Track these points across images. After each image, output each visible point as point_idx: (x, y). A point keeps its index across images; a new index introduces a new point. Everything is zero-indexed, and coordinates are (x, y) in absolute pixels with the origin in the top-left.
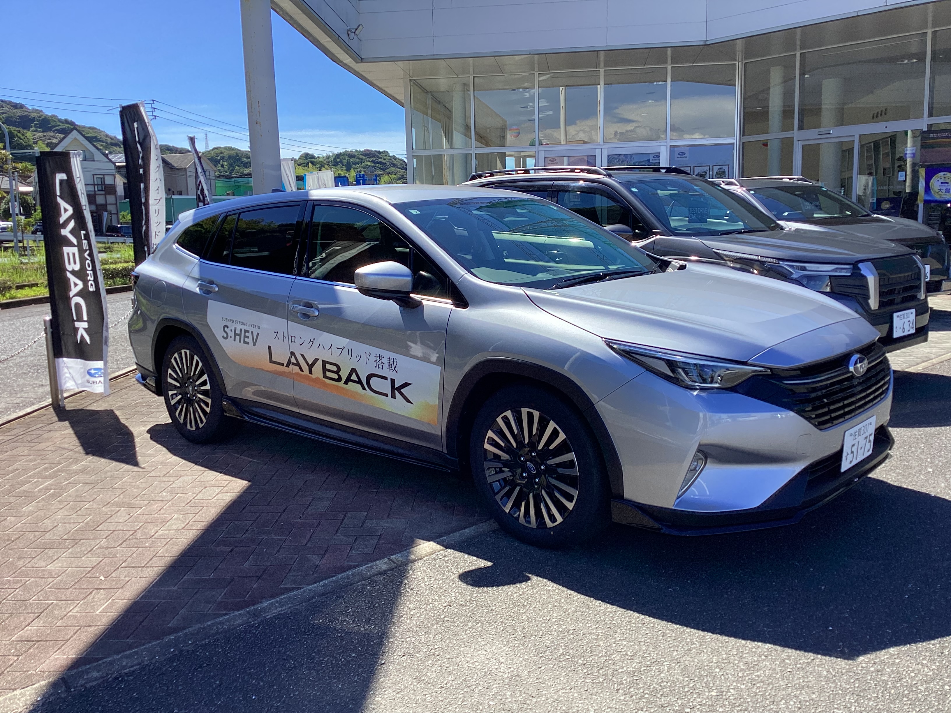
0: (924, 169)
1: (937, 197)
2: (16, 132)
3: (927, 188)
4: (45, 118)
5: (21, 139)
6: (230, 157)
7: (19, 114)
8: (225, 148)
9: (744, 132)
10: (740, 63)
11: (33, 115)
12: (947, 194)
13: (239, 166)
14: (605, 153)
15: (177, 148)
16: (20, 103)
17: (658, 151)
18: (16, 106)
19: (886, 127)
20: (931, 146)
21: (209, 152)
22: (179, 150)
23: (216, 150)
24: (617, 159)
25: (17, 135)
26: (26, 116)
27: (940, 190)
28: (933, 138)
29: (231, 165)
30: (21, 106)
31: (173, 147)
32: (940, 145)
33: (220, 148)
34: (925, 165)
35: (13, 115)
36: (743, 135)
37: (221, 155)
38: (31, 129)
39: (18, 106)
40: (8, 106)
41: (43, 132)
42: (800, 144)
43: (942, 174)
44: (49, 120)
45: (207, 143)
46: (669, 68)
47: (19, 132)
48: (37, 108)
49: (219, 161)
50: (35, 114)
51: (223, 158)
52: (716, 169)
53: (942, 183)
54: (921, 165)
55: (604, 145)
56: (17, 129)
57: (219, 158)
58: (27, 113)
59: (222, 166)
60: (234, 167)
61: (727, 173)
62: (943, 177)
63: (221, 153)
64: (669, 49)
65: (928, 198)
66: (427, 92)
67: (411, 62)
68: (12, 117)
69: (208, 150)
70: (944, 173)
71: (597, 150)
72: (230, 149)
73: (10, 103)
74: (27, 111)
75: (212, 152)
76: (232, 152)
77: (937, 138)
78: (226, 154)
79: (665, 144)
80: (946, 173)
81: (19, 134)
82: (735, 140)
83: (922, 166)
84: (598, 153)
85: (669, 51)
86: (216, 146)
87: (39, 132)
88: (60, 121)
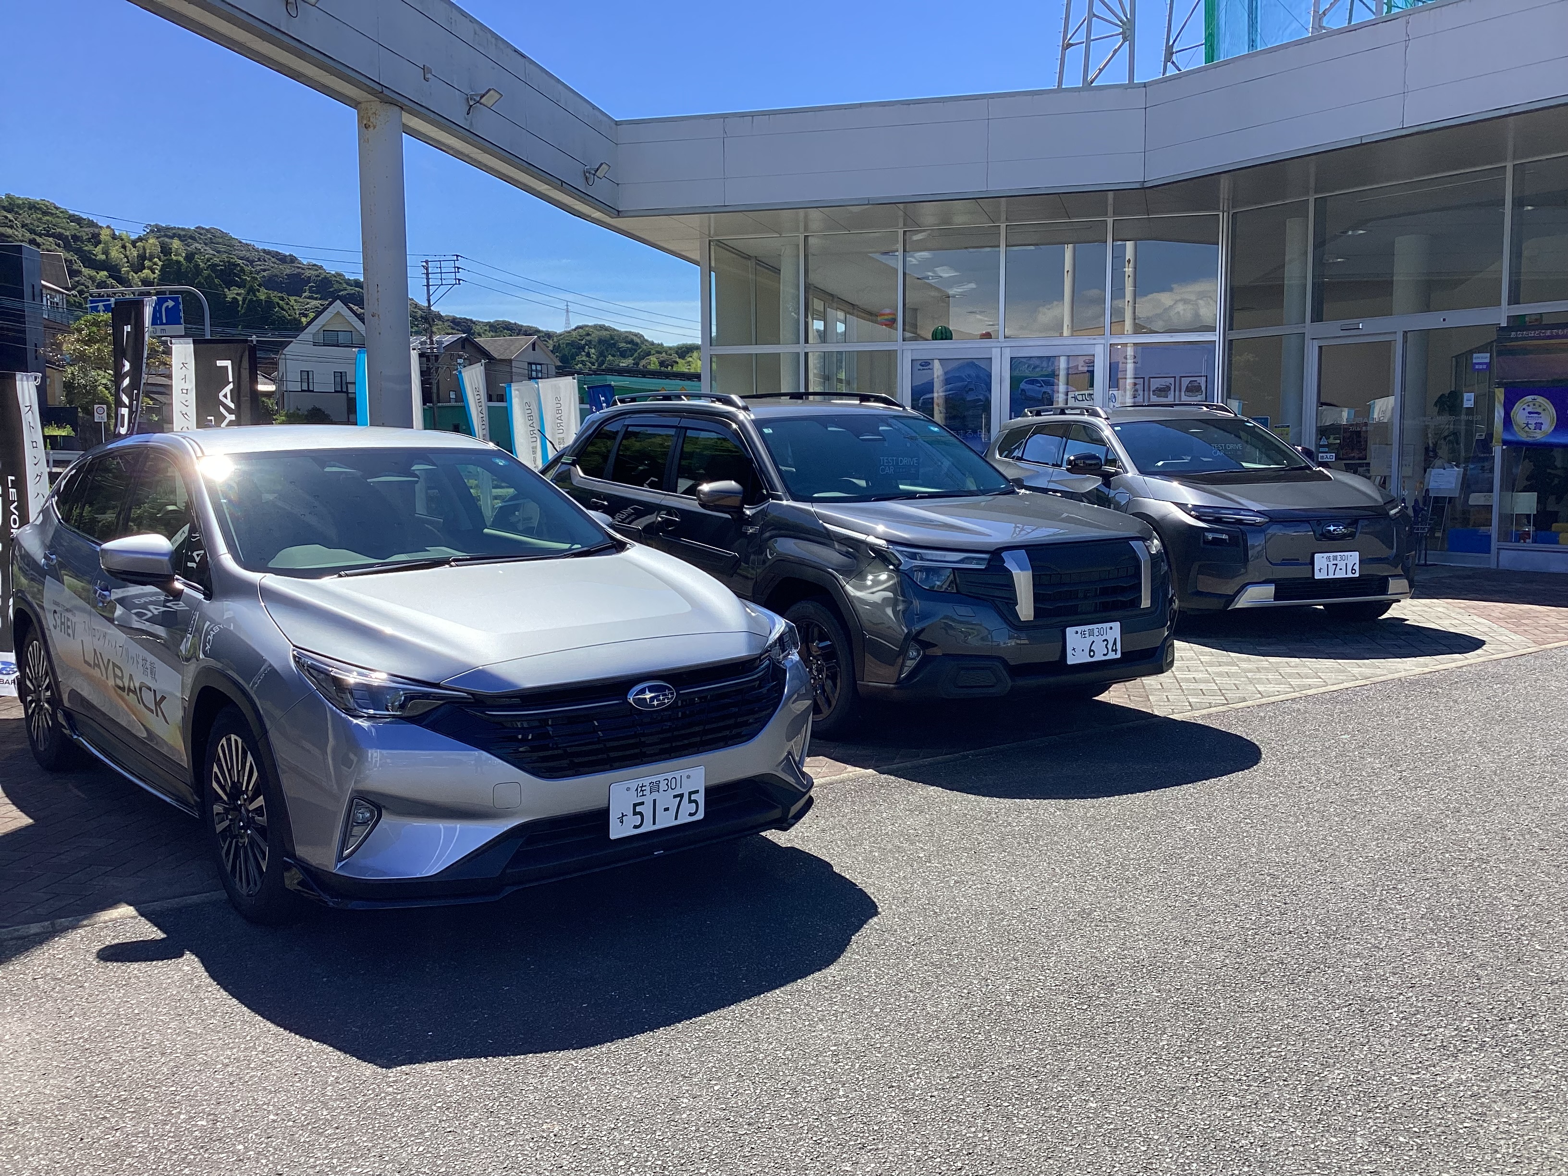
0: (1502, 390)
1: (1523, 437)
2: (277, 300)
3: (1508, 422)
4: (325, 278)
5: (283, 309)
6: (601, 341)
7: (288, 271)
8: (595, 327)
9: (1230, 324)
10: (1225, 214)
11: (308, 273)
12: (1538, 431)
13: (613, 356)
14: (1007, 354)
15: (522, 326)
16: (290, 255)
17: (1092, 353)
18: (283, 259)
19: (1444, 320)
20: (1512, 352)
21: (569, 332)
22: (523, 329)
23: (580, 330)
24: (1025, 363)
25: (278, 304)
26: (299, 275)
27: (1527, 424)
28: (1516, 339)
29: (601, 354)
30: (293, 259)
31: (515, 324)
32: (1525, 351)
33: (587, 326)
34: (1506, 383)
35: (278, 274)
36: (1231, 329)
37: (588, 338)
38: (304, 295)
39: (288, 259)
40: (273, 260)
41: (320, 299)
42: (1316, 344)
43: (1529, 398)
44: (331, 281)
45: (568, 319)
46: (1110, 221)
47: (282, 299)
48: (314, 262)
49: (583, 348)
50: (311, 272)
51: (590, 341)
52: (1185, 382)
53: (1529, 413)
54: (1498, 383)
55: (1005, 342)
56: (280, 295)
57: (583, 342)
58: (300, 270)
59: (588, 355)
60: (605, 357)
61: (1203, 388)
62: (1531, 404)
63: (588, 335)
64: (1111, 194)
65: (1509, 437)
66: (748, 257)
67: (712, 215)
68: (276, 276)
69: (568, 329)
70: (1533, 397)
71: (994, 350)
72: (602, 328)
73: (276, 255)
74: (299, 268)
75: (574, 333)
76: (605, 333)
77: (1525, 339)
78: (595, 336)
79: (1103, 341)
80: (1536, 397)
81: (281, 302)
82: (1218, 338)
83: (1500, 384)
84: (995, 353)
85: (1111, 195)
86: (580, 324)
87: (316, 299)
88: (348, 282)
